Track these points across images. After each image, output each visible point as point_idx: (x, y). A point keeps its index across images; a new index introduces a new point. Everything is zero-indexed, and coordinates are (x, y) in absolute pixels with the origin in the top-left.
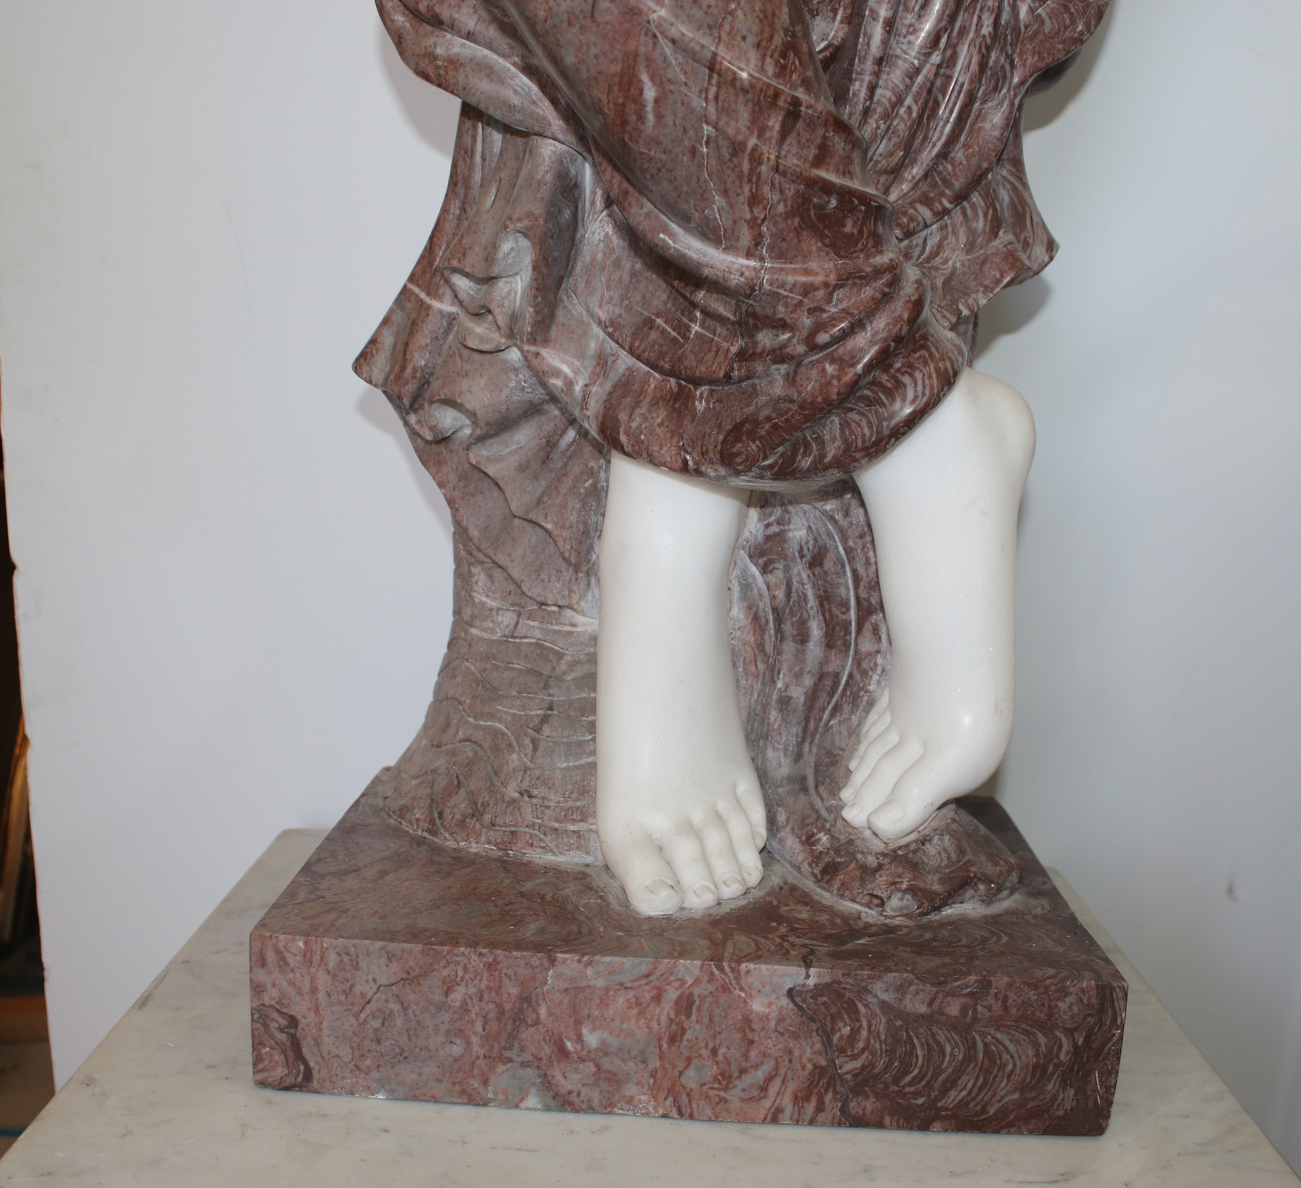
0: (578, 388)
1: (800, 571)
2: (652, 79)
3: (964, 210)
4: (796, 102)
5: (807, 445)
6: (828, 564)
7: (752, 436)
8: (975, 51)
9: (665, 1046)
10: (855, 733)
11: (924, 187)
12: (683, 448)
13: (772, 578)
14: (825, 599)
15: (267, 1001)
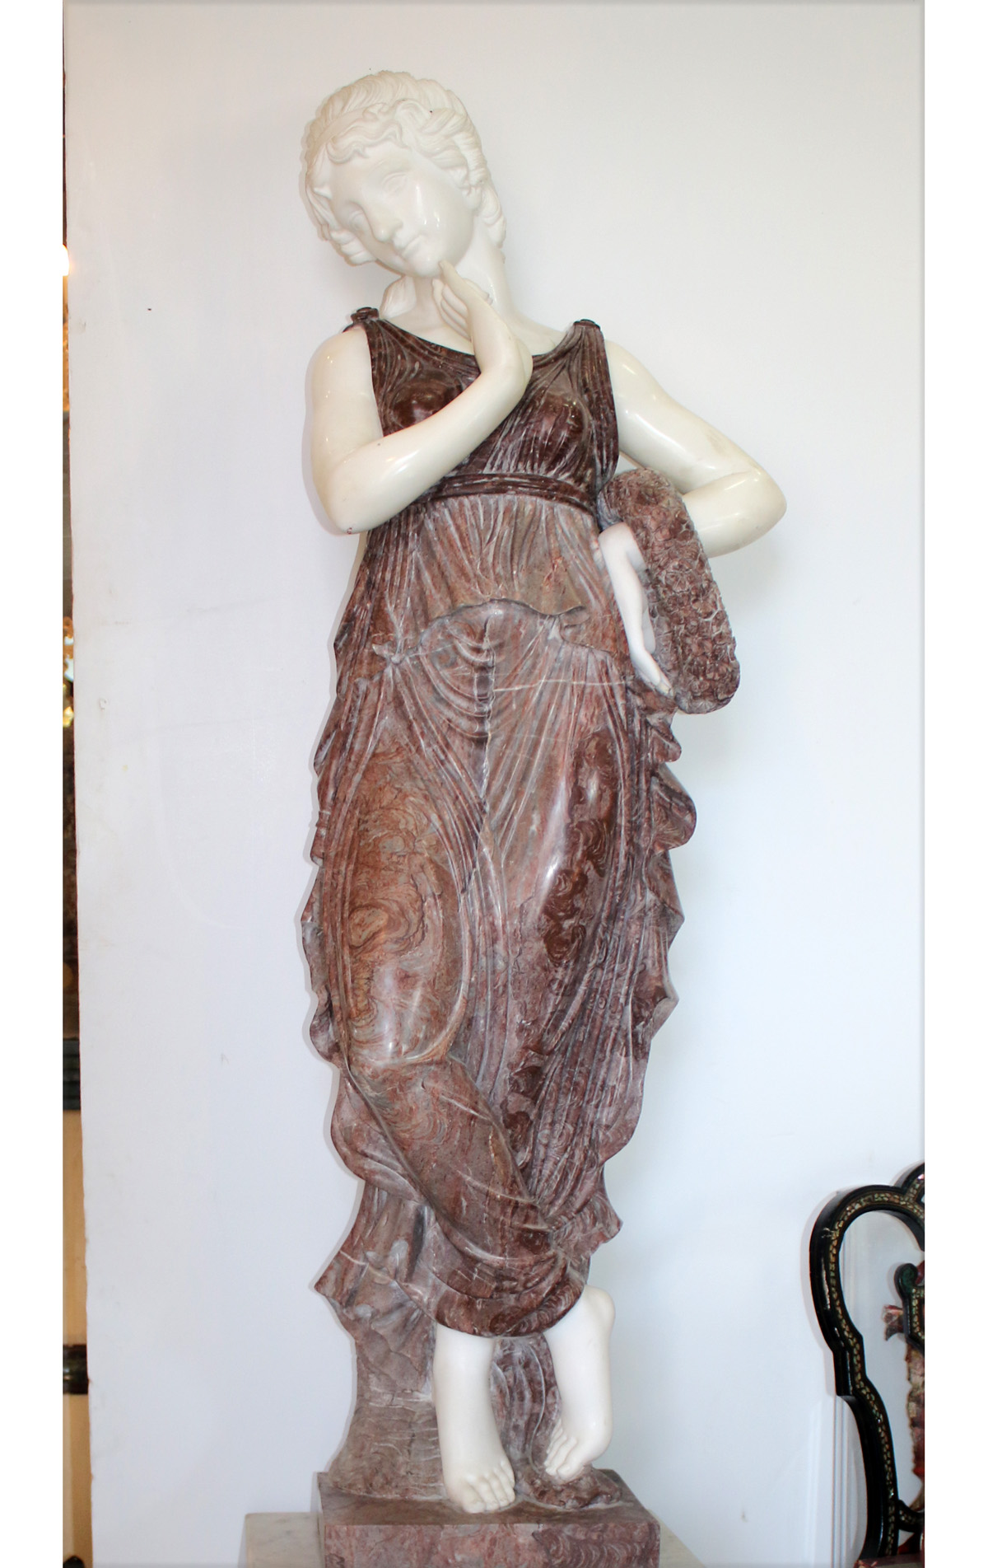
0: (425, 1300)
1: (520, 1371)
2: (466, 1199)
3: (581, 1217)
4: (517, 1203)
5: (524, 1324)
6: (532, 1367)
7: (503, 1321)
8: (582, 1152)
9: (487, 1558)
10: (548, 1438)
11: (564, 1207)
12: (473, 1325)
13: (508, 1374)
14: (531, 1381)
15: (332, 1552)
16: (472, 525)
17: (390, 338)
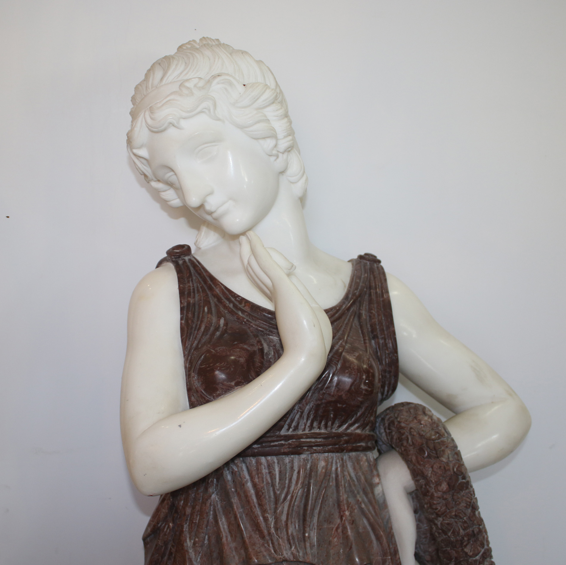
16: (268, 483)
17: (200, 283)
